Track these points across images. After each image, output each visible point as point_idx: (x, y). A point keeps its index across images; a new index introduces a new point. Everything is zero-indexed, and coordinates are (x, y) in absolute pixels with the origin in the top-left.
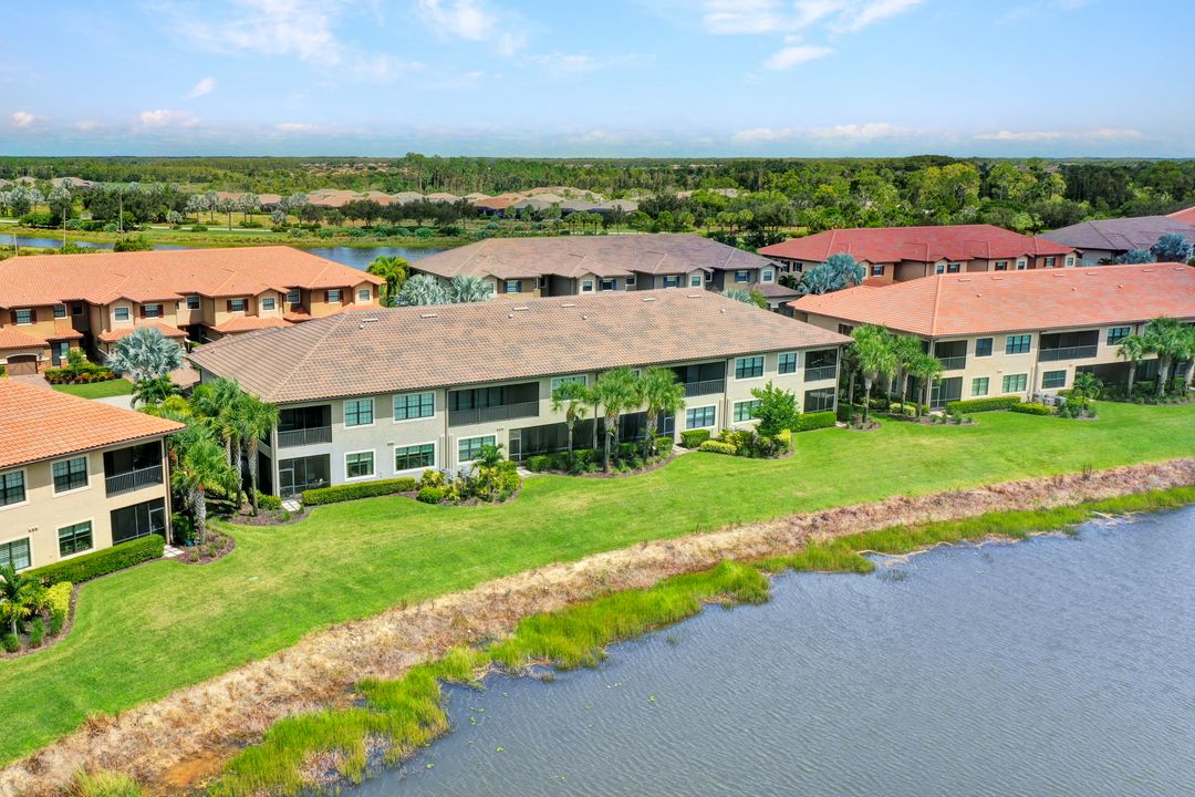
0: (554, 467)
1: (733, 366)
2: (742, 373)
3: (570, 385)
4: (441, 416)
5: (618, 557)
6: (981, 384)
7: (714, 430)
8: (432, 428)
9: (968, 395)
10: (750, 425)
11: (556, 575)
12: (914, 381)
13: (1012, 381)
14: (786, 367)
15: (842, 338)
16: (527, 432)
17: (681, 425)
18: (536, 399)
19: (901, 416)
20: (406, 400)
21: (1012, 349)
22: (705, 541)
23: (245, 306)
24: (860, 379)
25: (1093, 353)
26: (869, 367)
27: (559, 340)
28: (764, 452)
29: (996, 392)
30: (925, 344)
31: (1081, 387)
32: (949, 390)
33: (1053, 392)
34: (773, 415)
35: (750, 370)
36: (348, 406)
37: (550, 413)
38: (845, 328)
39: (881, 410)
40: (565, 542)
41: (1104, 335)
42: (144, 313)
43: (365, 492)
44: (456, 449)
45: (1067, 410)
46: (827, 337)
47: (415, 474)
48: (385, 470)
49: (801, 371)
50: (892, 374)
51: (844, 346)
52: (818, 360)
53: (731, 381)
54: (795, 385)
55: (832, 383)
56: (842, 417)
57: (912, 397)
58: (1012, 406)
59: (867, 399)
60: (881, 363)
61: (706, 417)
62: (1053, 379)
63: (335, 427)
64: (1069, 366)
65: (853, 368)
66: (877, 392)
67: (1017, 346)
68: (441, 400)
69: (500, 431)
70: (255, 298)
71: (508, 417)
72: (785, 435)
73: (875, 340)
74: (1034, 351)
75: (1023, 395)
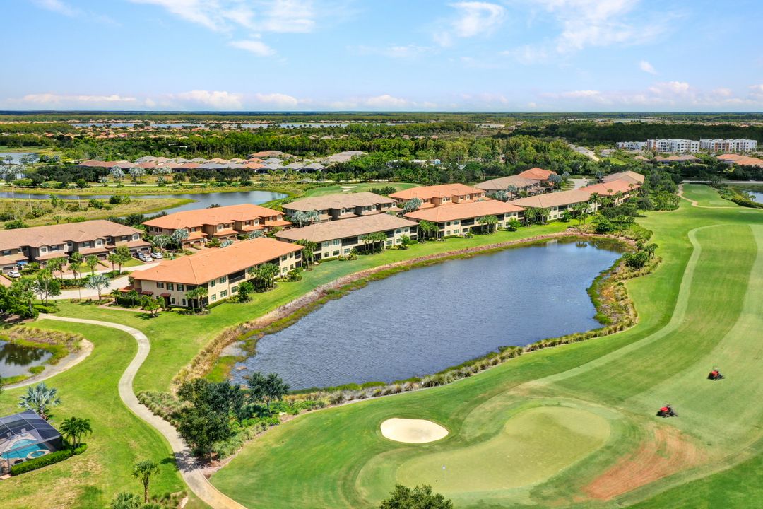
0: (362, 254)
1: (395, 231)
2: (397, 232)
3: (364, 237)
4: (340, 244)
5: (382, 267)
6: (449, 232)
7: (392, 245)
8: (339, 247)
9: (446, 235)
10: (400, 243)
11: (371, 269)
12: (434, 232)
13: (456, 231)
14: (406, 231)
15: (418, 224)
16: (356, 247)
17: (385, 245)
18: (357, 240)
19: (432, 240)
20: (334, 241)
21: (455, 224)
22: (396, 264)
23: (249, 223)
24: (422, 233)
25: (473, 224)
26: (424, 229)
27: (359, 227)
28: (403, 249)
29: (452, 234)
30: (436, 223)
31: (470, 231)
32: (442, 234)
33: (465, 233)
34: (405, 241)
35: (399, 231)
36: (324, 243)
37: (361, 243)
38: (418, 221)
39: (427, 239)
40: (372, 265)
41: (475, 219)
42: (224, 227)
43: (328, 260)
44: (343, 251)
45: (467, 237)
46: (415, 223)
47: (337, 256)
48: (331, 256)
49: (409, 231)
50: (429, 230)
51: (418, 225)
52: (413, 229)
53: (395, 234)
54: (408, 234)
55: (416, 234)
56: (419, 241)
57: (434, 236)
58: (455, 237)
59: (424, 238)
60: (426, 228)
61: (390, 242)
62: (465, 230)
63: (322, 247)
64: (468, 227)
65: (420, 232)
66: (426, 235)
67: (456, 223)
68: (340, 241)
69: (351, 247)
70: (253, 221)
71: (352, 244)
72: (407, 245)
73: (425, 223)
74: (460, 224)
75: (458, 234)
